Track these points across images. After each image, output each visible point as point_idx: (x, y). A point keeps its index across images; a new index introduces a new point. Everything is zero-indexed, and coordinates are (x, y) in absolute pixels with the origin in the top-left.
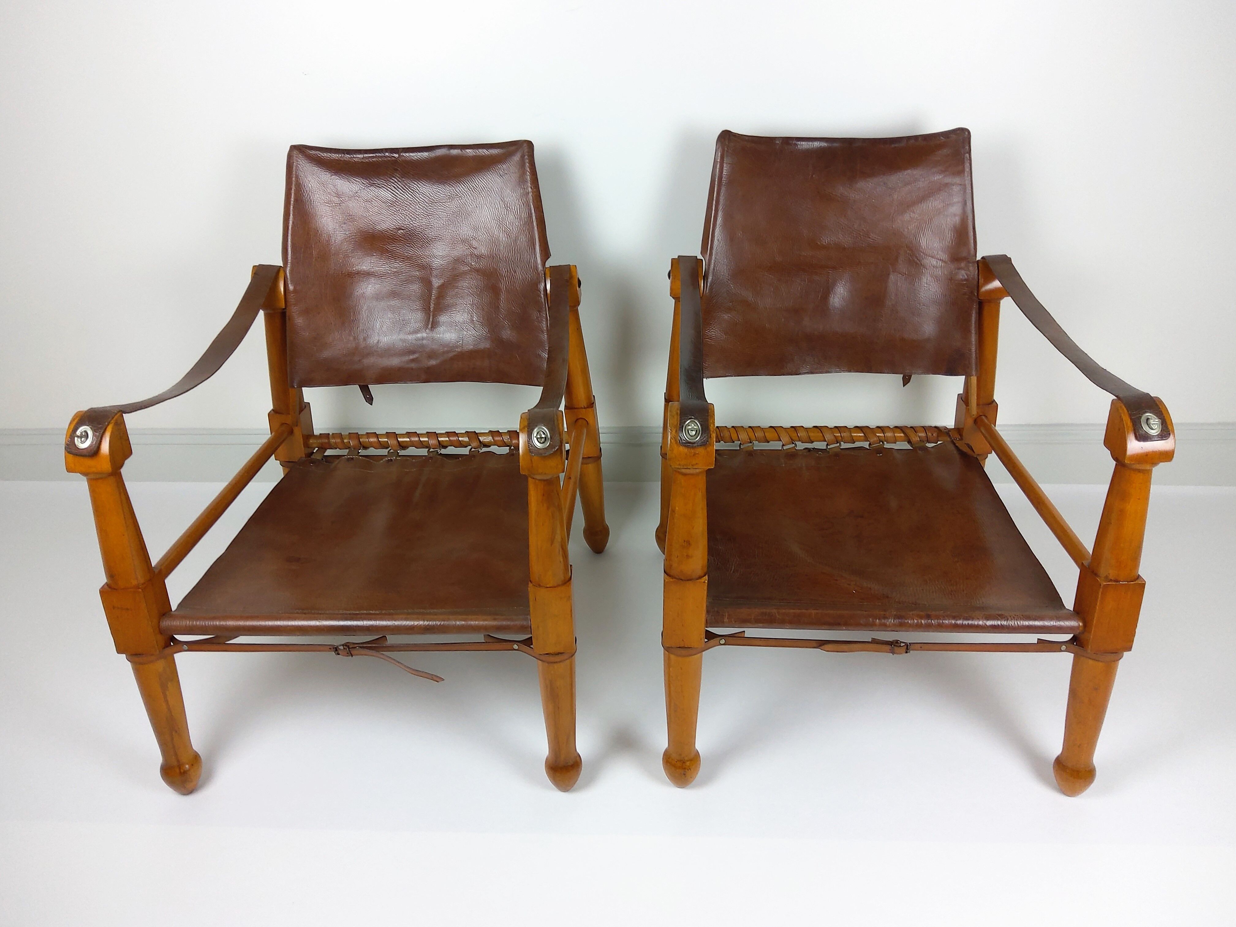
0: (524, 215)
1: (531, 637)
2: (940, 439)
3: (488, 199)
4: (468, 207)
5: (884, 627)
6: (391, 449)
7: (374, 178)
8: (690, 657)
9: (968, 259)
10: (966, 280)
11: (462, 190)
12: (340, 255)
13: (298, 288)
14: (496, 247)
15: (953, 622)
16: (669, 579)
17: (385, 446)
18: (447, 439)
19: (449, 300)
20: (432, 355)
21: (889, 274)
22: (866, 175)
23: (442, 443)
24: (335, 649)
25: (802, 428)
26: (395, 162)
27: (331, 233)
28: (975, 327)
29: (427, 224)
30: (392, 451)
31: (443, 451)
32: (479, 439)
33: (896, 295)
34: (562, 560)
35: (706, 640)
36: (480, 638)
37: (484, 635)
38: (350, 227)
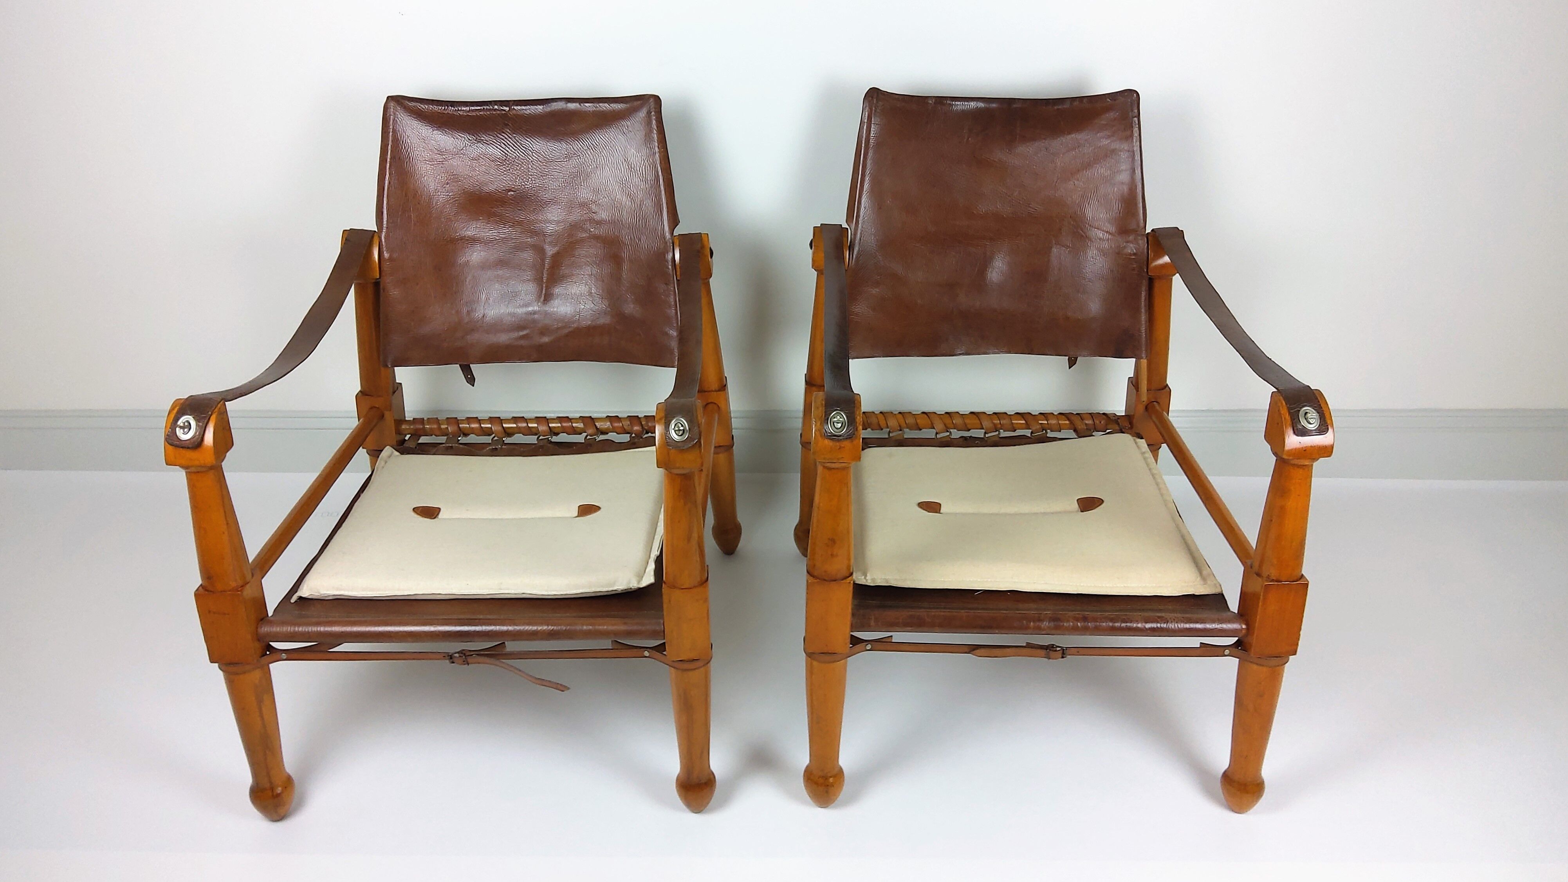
0: (650, 177)
1: (664, 643)
2: (1109, 427)
3: (610, 159)
4: (587, 168)
5: (1038, 631)
6: (494, 437)
7: (481, 134)
8: (835, 663)
9: (1137, 231)
10: (1135, 254)
11: (580, 148)
12: (441, 219)
13: (395, 255)
14: (618, 211)
15: (1111, 624)
16: (811, 580)
17: (487, 432)
18: (559, 425)
19: (564, 270)
20: (544, 331)
21: (1051, 248)
22: (1024, 139)
23: (554, 430)
24: (449, 657)
25: (958, 415)
26: (505, 116)
27: (432, 194)
28: (1145, 306)
29: (540, 185)
30: (496, 438)
31: (555, 439)
32: (595, 425)
33: (1060, 270)
34: (698, 559)
35: (851, 646)
36: (607, 644)
37: (612, 641)
38: (454, 188)
